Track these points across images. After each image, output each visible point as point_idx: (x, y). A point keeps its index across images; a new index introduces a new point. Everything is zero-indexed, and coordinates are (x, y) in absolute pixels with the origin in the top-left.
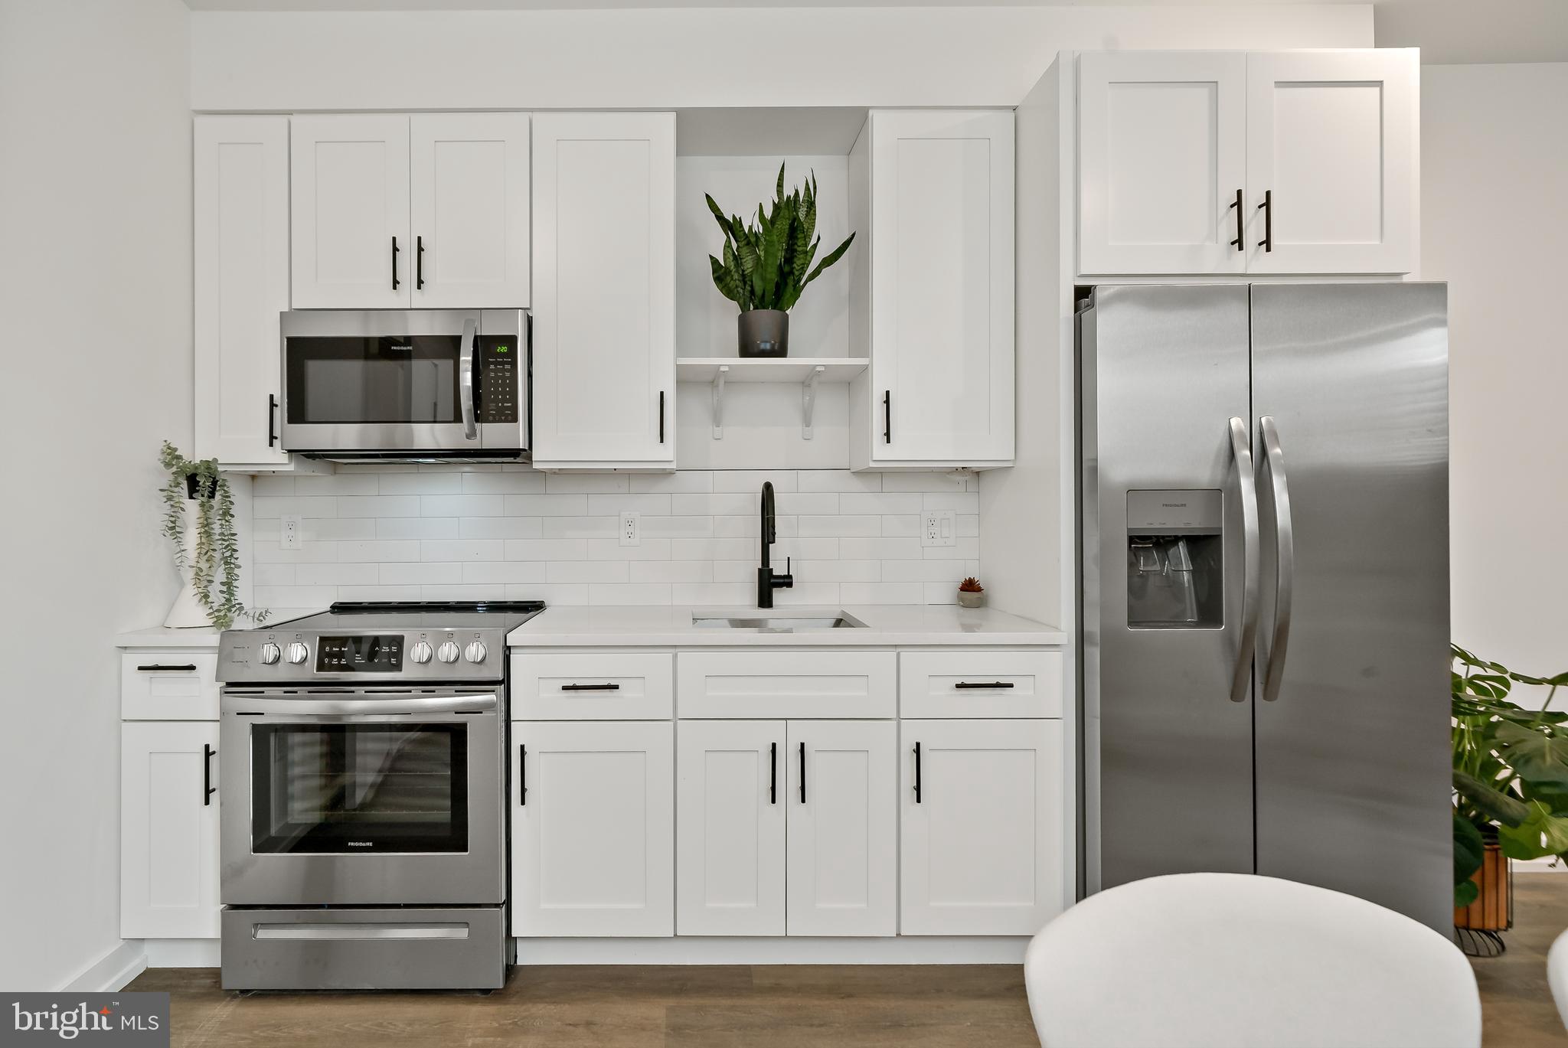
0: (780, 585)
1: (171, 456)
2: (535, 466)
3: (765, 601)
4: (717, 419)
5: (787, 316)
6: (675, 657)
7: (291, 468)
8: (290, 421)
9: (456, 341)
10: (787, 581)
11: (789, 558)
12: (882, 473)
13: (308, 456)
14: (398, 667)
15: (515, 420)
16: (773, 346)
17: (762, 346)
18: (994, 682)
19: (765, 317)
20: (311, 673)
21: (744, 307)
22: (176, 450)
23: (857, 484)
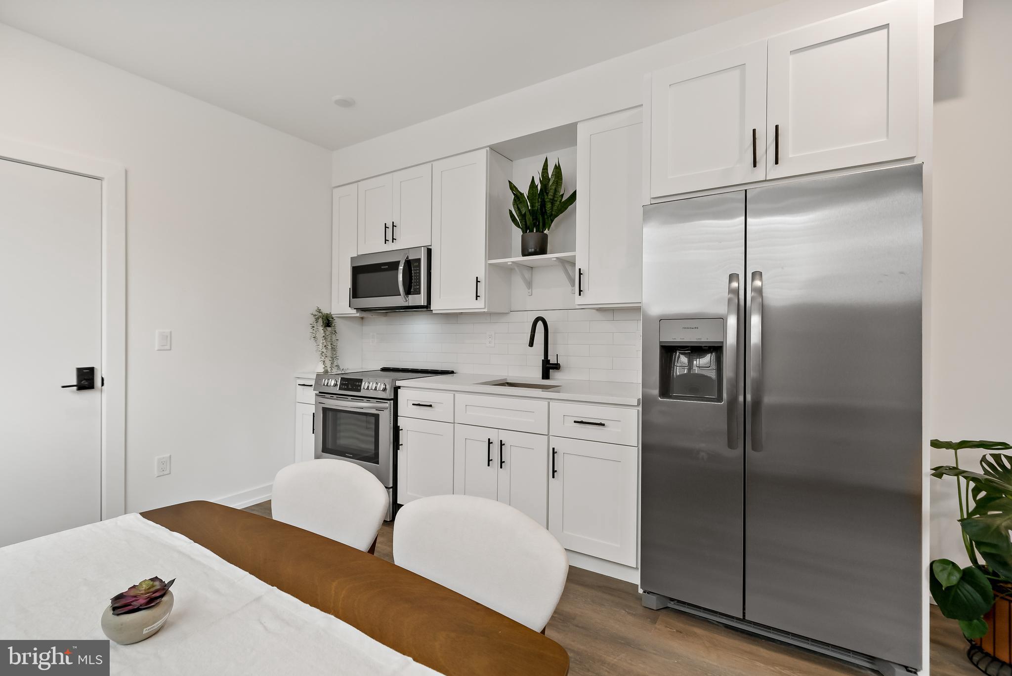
0: (553, 368)
1: (319, 311)
2: (434, 312)
3: (546, 375)
4: (529, 284)
5: (546, 235)
6: (454, 395)
7: (358, 315)
8: (353, 298)
9: (398, 263)
10: (557, 367)
11: (557, 355)
12: (613, 310)
13: (362, 311)
14: (359, 391)
15: (419, 293)
16: (535, 250)
17: (530, 250)
18: (599, 422)
19: (533, 236)
20: (337, 390)
21: (524, 231)
22: (320, 310)
23: (598, 315)
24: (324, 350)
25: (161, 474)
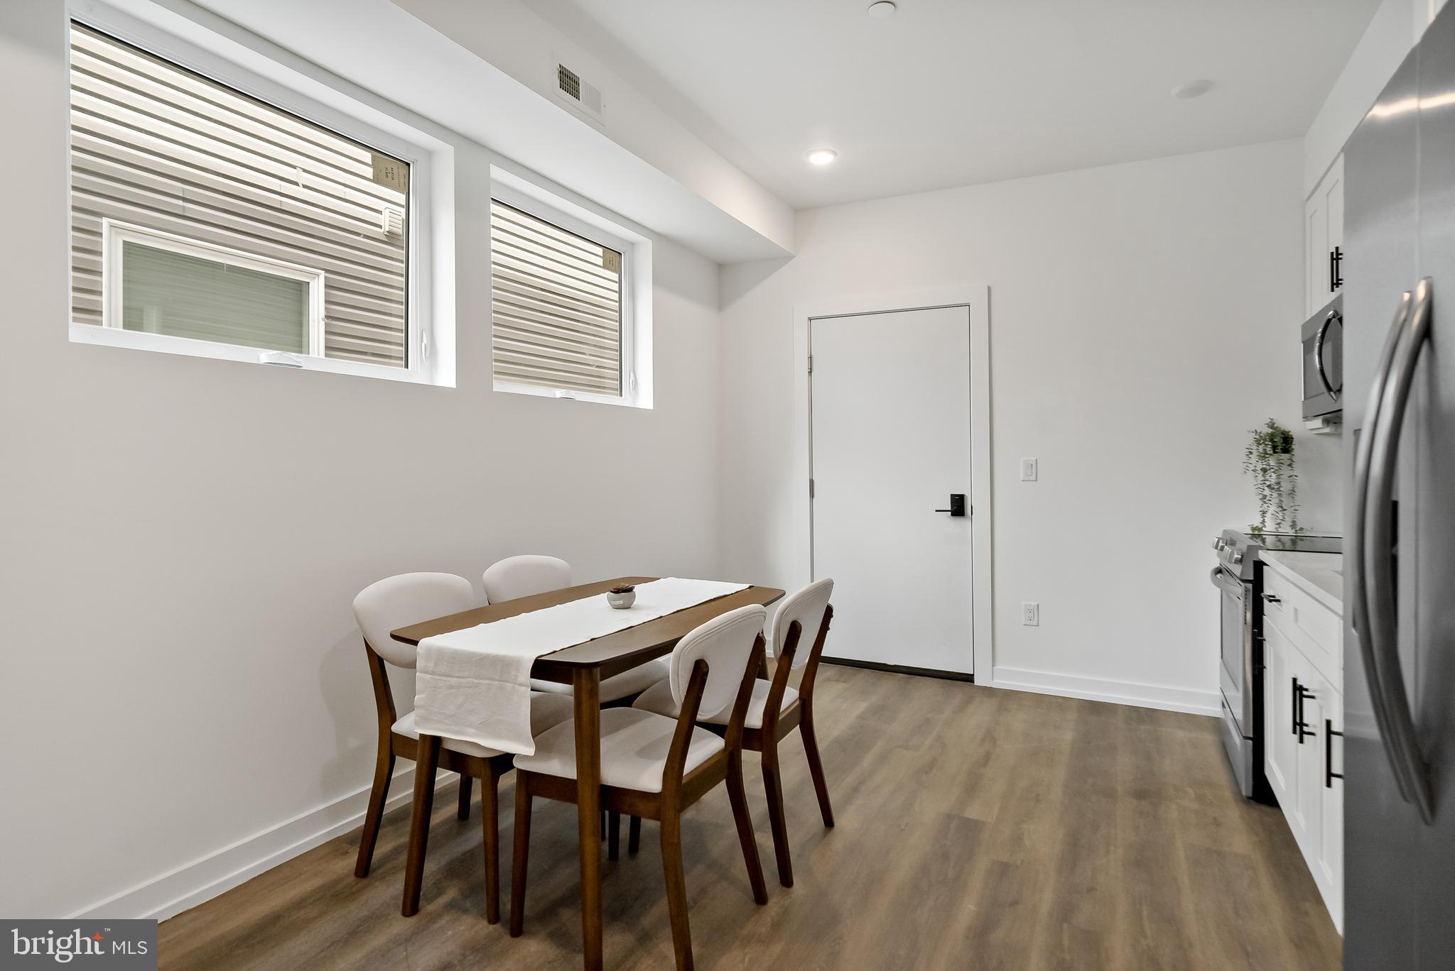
24: (1267, 492)
25: (1028, 623)
